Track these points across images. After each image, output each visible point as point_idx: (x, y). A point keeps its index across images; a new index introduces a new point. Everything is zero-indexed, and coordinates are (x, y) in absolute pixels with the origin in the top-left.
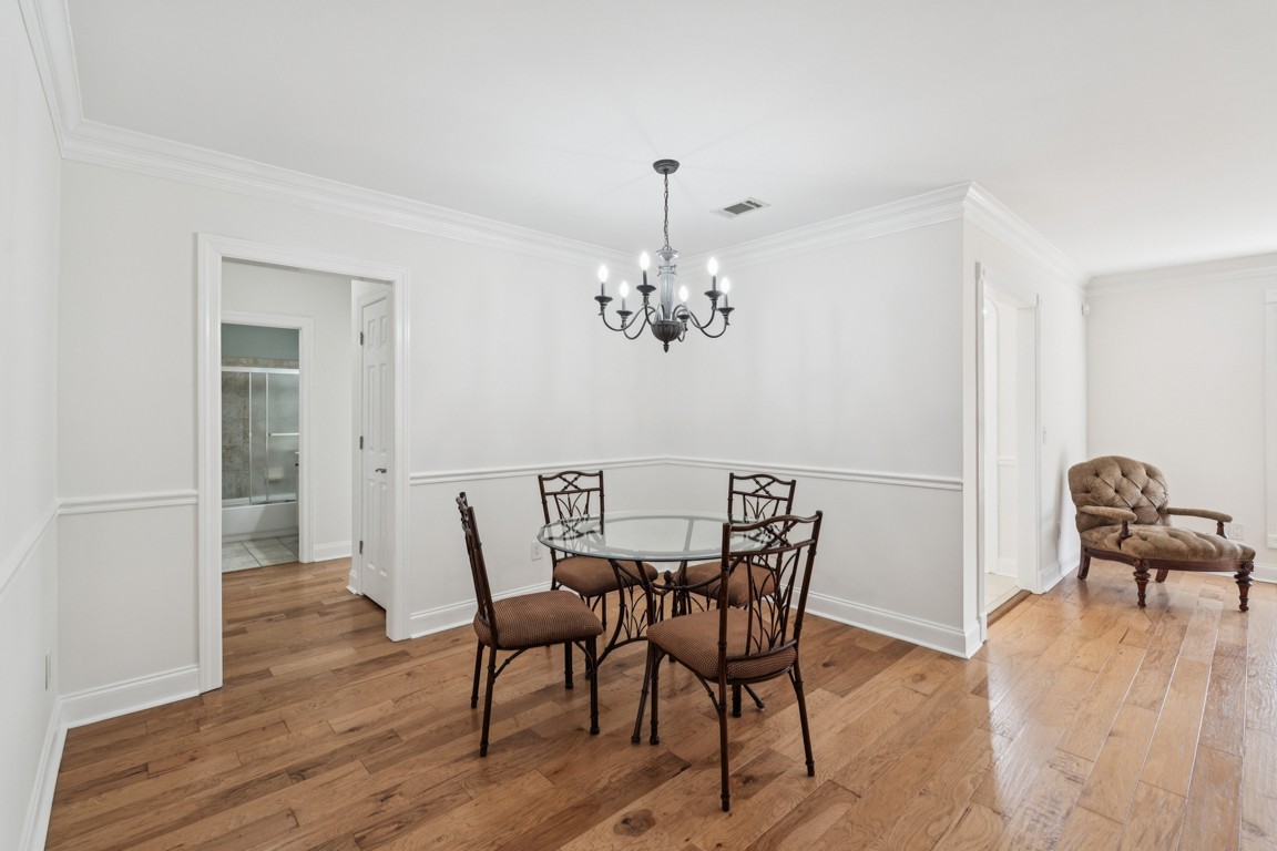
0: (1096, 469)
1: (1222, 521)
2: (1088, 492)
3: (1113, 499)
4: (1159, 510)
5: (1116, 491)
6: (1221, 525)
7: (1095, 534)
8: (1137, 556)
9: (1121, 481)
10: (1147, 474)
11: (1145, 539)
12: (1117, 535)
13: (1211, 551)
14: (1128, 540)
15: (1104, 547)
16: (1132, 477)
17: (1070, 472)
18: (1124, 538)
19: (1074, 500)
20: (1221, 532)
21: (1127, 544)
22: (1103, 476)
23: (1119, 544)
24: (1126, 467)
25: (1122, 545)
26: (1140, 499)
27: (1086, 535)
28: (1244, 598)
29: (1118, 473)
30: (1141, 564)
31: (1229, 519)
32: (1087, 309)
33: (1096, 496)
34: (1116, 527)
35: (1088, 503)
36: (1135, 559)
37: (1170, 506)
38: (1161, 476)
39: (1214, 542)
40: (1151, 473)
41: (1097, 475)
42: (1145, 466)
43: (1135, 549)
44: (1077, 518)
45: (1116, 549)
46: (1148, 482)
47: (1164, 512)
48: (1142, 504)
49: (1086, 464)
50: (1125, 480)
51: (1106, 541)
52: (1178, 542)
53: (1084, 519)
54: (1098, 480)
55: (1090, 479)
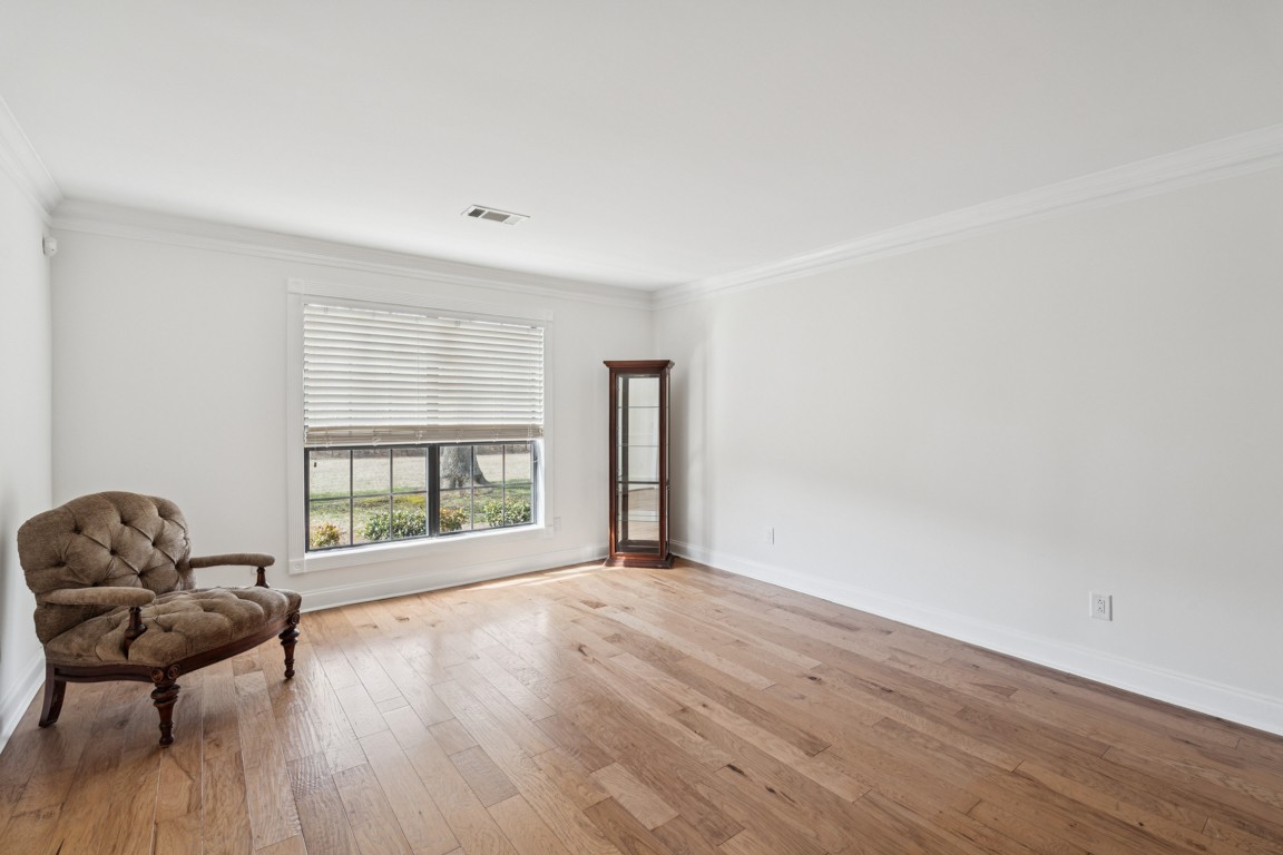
0: (75, 519)
1: (261, 564)
2: (60, 564)
3: (108, 567)
4: (178, 566)
5: (113, 552)
6: (261, 572)
7: (76, 641)
8: (159, 664)
9: (121, 533)
10: (160, 515)
11: (168, 629)
12: (119, 632)
13: (259, 616)
14: (141, 640)
15: (94, 660)
16: (138, 523)
17: (22, 533)
18: (134, 638)
19: (31, 584)
20: (261, 582)
21: (140, 649)
22: (89, 530)
23: (124, 649)
24: (125, 507)
25: (131, 652)
26: (152, 556)
27: (57, 646)
28: (289, 661)
29: (115, 520)
30: (165, 677)
31: (270, 561)
32: (52, 245)
33: (76, 568)
34: (115, 616)
35: (61, 585)
36: (155, 670)
37: (193, 555)
38: (178, 513)
39: (260, 601)
40: (166, 511)
41: (78, 530)
42: (157, 501)
43: (155, 653)
44: (37, 617)
45: (121, 660)
46: (163, 527)
47: (185, 567)
48: (155, 564)
49: (55, 512)
50: (127, 529)
51: (98, 651)
52: (217, 617)
53: (52, 617)
54: (80, 539)
55: (64, 541)
